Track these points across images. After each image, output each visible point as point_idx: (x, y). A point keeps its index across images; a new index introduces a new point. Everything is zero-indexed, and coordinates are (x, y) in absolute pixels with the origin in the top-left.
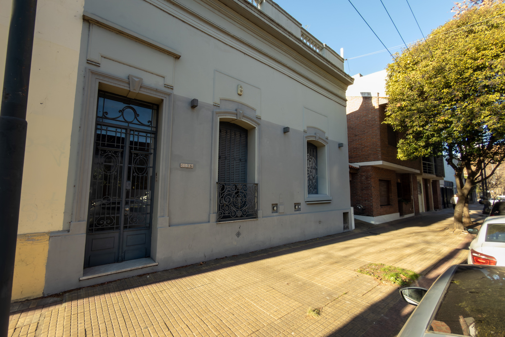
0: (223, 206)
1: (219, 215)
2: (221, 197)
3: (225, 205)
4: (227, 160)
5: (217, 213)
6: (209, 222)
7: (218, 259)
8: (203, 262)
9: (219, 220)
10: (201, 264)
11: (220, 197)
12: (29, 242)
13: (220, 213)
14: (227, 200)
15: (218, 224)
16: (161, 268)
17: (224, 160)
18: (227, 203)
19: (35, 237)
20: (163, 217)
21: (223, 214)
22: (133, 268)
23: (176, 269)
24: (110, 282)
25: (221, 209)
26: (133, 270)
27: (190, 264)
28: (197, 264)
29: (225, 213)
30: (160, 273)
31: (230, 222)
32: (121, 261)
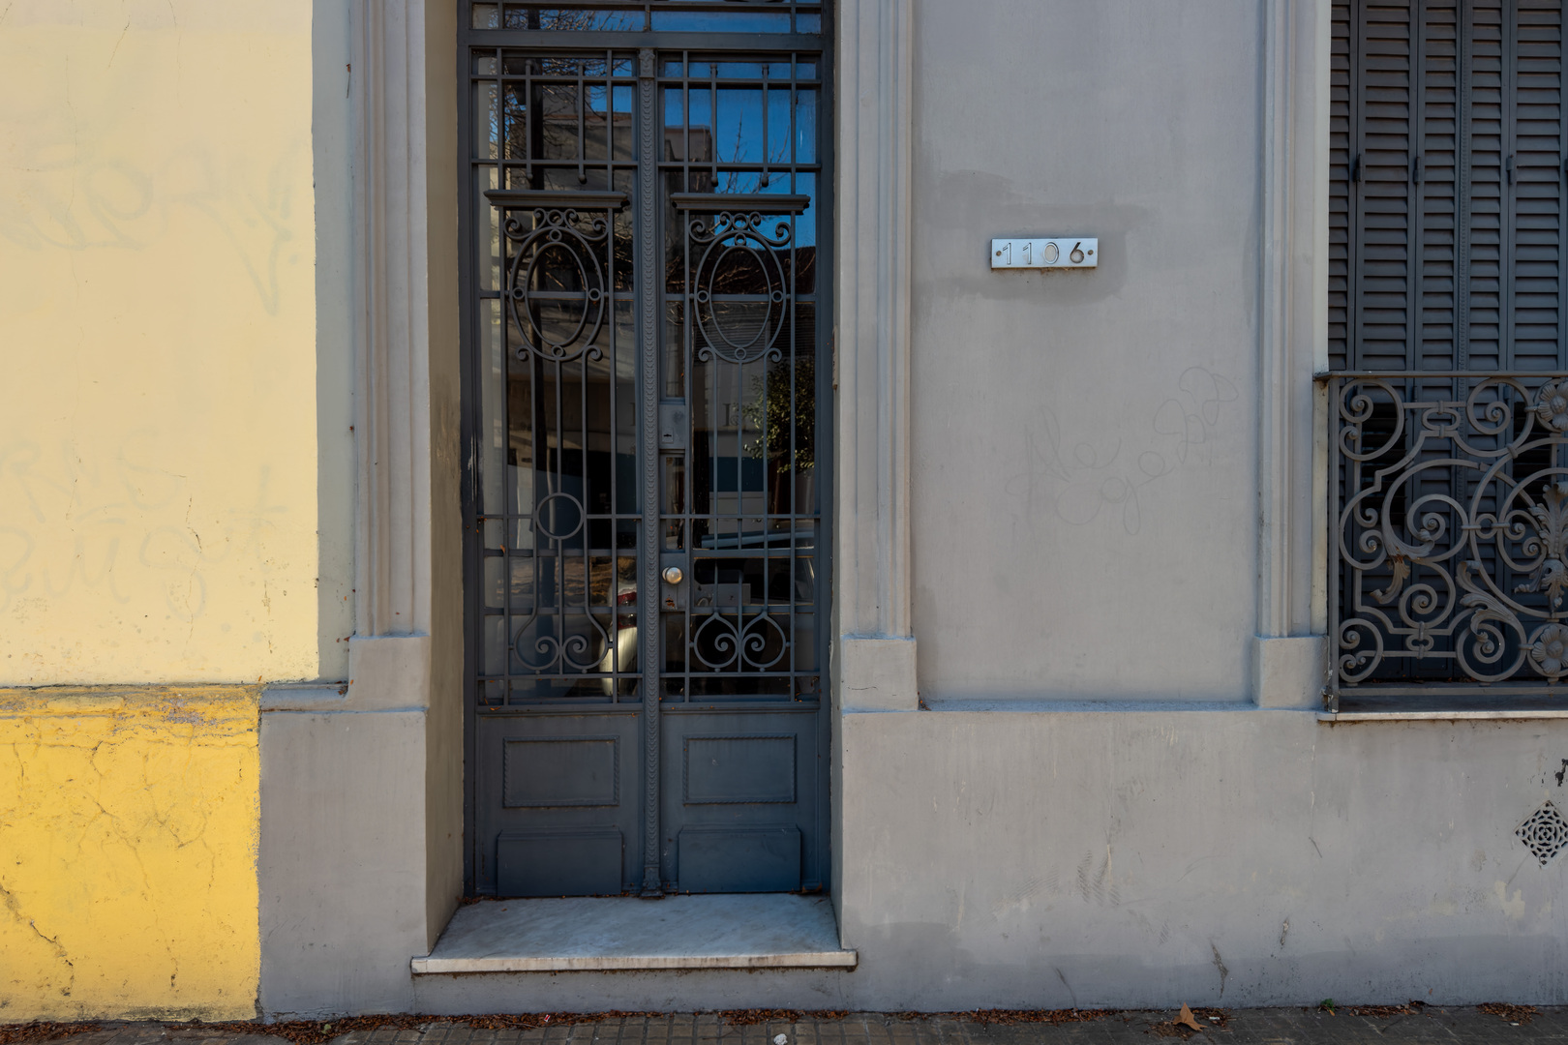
0: (1383, 577)
1: (1342, 652)
2: (1366, 503)
3: (1401, 571)
4: (1423, 191)
5: (1328, 633)
6: (1251, 701)
7: (1337, 1008)
8: (1201, 1013)
9: (1347, 692)
10: (1183, 1027)
11: (1354, 502)
12: (178, 728)
13: (1355, 636)
14: (1420, 527)
15: (1332, 723)
16: (877, 990)
17: (1400, 192)
18: (1425, 550)
19: (200, 707)
20: (875, 634)
21: (1386, 649)
22: (695, 959)
23: (986, 1024)
24: (569, 1018)
25: (1363, 603)
26: (699, 969)
27: (1097, 1007)
28: (1148, 1017)
29: (1404, 637)
30: (865, 1024)
31: (1453, 721)
32: (658, 893)
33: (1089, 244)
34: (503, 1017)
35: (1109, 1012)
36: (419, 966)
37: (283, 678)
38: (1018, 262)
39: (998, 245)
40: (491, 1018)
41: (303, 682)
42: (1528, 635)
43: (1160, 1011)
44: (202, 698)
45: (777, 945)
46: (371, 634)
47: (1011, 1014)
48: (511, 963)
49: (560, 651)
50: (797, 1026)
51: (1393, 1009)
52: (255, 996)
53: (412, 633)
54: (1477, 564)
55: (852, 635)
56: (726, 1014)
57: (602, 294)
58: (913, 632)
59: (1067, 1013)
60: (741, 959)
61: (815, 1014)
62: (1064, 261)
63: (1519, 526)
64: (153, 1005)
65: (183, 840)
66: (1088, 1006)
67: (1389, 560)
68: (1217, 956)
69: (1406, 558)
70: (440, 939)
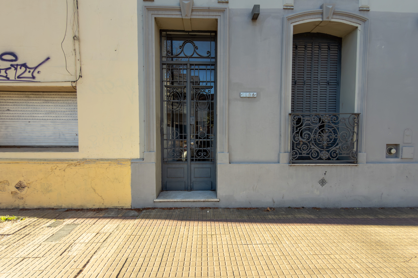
0: (299, 144)
1: (292, 155)
2: (296, 133)
3: (301, 143)
4: (306, 86)
5: (290, 152)
6: (279, 162)
7: (291, 208)
8: (271, 208)
9: (293, 161)
10: (268, 210)
11: (295, 133)
12: (119, 165)
13: (294, 153)
14: (304, 136)
15: (291, 166)
16: (222, 205)
17: (302, 86)
18: (305, 140)
19: (122, 162)
20: (223, 152)
21: (299, 155)
22: (196, 200)
23: (239, 210)
24: (177, 208)
25: (296, 148)
26: (196, 201)
27: (255, 207)
28: (263, 209)
29: (302, 153)
30: (221, 210)
31: (309, 165)
32: (190, 190)
33: (255, 93)
34: (167, 208)
35: (257, 208)
36: (155, 200)
37: (134, 158)
38: (245, 96)
39: (241, 93)
40: (165, 208)
41: (137, 159)
42: (321, 152)
43: (264, 208)
44: (122, 161)
45: (208, 198)
46: (147, 152)
47: (242, 208)
48: (168, 200)
49: (175, 154)
50: (211, 210)
51: (299, 208)
52: (131, 205)
53: (153, 152)
54: (313, 142)
55: (219, 152)
56: (200, 208)
57: (181, 101)
58: (228, 152)
59: (251, 208)
60: (202, 200)
61: (213, 208)
62: (251, 96)
63: (319, 136)
64: (116, 206)
65: (120, 182)
66: (254, 207)
67: (300, 141)
68: (273, 200)
69: (302, 141)
70: (158, 197)
